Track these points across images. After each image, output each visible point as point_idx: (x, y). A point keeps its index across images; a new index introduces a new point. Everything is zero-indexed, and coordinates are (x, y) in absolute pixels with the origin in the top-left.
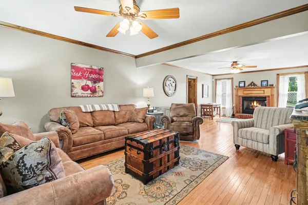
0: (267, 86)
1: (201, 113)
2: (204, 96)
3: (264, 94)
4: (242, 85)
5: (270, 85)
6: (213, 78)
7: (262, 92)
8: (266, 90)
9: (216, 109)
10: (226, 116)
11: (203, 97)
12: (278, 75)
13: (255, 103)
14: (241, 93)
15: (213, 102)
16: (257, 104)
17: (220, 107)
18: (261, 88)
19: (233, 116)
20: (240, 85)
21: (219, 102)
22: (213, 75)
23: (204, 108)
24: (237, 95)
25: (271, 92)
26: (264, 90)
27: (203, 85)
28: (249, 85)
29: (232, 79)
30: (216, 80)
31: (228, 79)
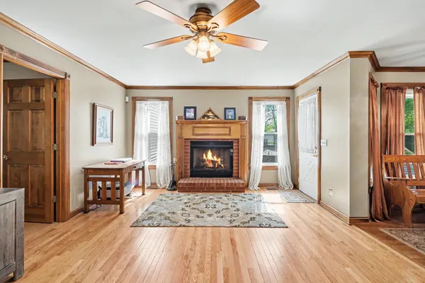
0: (235, 119)
1: (86, 195)
2: (98, 139)
3: (230, 134)
4: (190, 114)
5: (240, 118)
6: (126, 95)
7: (227, 131)
8: (233, 127)
9: (134, 173)
10: (157, 188)
11: (93, 143)
12: (250, 98)
13: (210, 153)
14: (188, 133)
15: (127, 156)
16: (213, 155)
17: (143, 169)
18: (224, 123)
19: (174, 186)
20: (187, 114)
21: (141, 155)
22: (127, 88)
23: (95, 180)
24: (180, 137)
25: (242, 131)
26: (230, 128)
27: (94, 107)
28: (204, 117)
29: (170, 99)
30: (135, 99)
31: (162, 99)
